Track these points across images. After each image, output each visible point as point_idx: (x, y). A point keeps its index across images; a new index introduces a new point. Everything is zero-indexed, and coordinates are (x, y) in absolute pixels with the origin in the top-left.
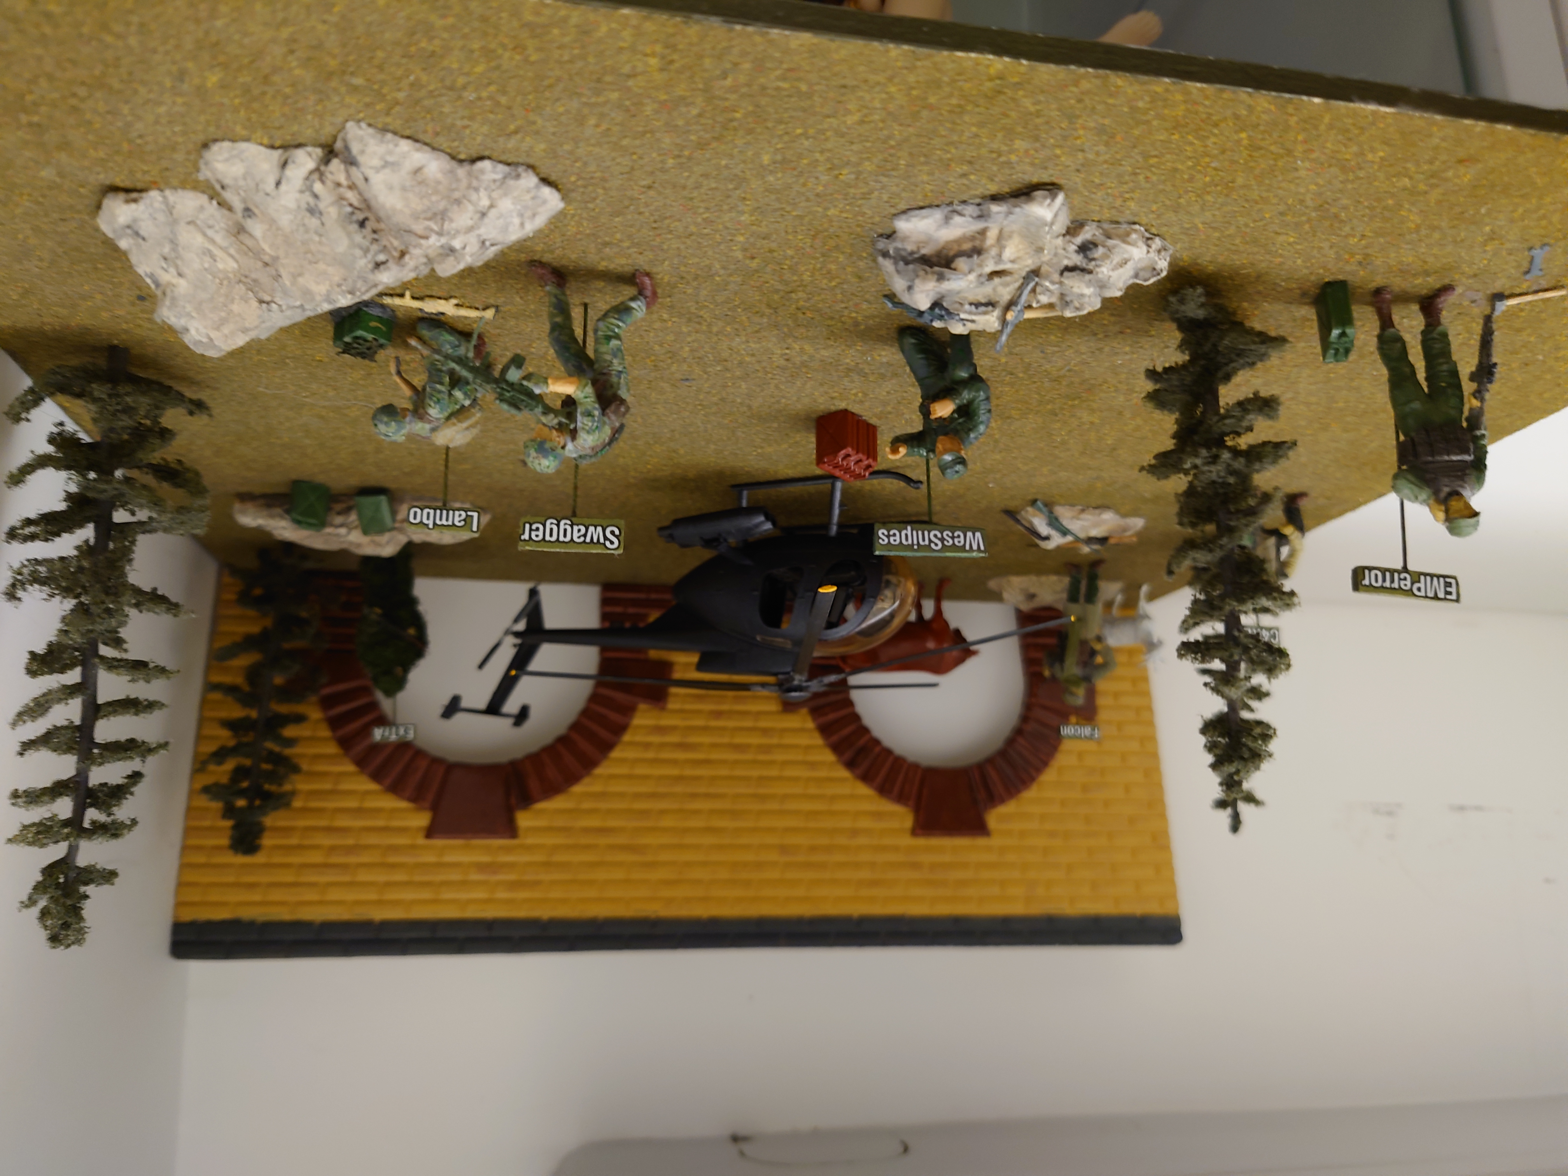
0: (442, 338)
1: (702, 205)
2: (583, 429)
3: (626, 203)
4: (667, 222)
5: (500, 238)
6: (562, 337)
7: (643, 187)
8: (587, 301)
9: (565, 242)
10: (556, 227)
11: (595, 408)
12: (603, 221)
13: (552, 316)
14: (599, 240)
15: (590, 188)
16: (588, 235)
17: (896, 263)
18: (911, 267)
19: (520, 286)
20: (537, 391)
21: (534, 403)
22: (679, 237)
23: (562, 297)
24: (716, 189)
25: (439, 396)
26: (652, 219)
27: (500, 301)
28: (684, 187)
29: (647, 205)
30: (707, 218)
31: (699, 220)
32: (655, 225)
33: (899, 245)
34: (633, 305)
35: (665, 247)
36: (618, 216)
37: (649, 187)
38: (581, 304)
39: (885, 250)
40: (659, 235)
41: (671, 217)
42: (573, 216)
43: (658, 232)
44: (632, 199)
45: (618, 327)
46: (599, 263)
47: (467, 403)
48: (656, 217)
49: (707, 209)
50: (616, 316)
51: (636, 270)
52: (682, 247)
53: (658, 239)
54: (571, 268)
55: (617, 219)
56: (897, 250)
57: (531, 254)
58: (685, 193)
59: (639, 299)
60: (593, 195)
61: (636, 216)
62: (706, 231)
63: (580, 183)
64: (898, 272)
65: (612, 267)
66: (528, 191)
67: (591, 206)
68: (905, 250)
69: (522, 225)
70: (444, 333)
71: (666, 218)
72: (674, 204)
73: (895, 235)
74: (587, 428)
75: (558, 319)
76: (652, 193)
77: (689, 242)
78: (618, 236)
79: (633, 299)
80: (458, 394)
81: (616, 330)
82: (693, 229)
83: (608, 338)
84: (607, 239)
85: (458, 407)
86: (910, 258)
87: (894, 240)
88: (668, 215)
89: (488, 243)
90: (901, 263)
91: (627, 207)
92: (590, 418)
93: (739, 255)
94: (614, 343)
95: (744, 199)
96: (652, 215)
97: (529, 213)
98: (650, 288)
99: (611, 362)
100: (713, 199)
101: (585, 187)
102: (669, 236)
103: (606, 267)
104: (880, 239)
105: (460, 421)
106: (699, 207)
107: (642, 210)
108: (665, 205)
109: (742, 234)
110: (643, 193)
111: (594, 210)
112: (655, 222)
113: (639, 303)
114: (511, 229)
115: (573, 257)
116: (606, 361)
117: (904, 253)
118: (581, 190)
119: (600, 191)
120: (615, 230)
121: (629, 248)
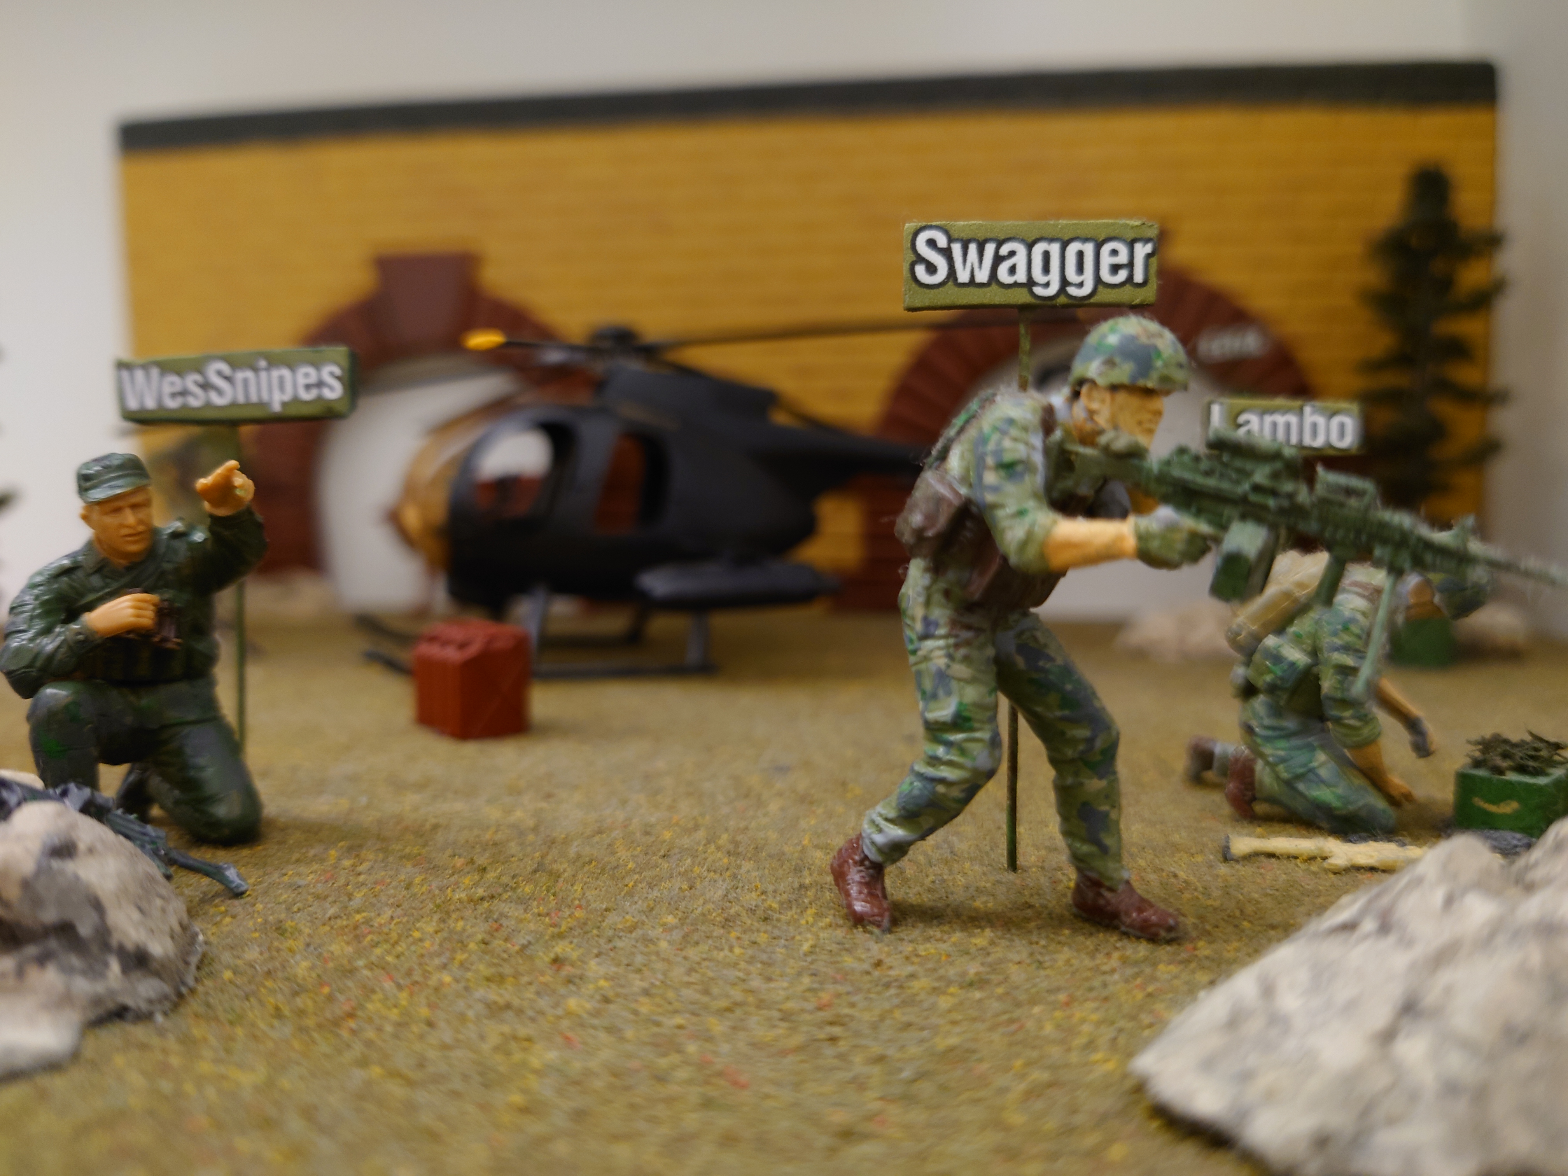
0: (1340, 791)
1: (673, 1089)
2: (1025, 429)
3: (926, 1088)
4: (798, 1039)
5: (1332, 949)
6: (1082, 733)
7: (865, 1137)
8: (1011, 876)
9: (1096, 983)
10: (1133, 1018)
11: (995, 489)
12: (996, 1037)
13: (1112, 796)
14: (1000, 990)
15: (1051, 1124)
16: (1033, 1002)
17: (103, 933)
18: (50, 915)
19: (1187, 895)
20: (1165, 513)
21: (1177, 472)
22: (761, 1004)
23: (1085, 848)
24: (616, 1138)
25: (1347, 638)
26: (843, 1046)
27: (1223, 869)
28: (729, 1140)
29: (860, 1084)
30: (665, 1055)
31: (692, 1048)
32: (836, 1030)
33: (83, 986)
34: (898, 833)
35: (806, 980)
36: (951, 1049)
37: (847, 1135)
38: (1025, 870)
39: (137, 975)
40: (820, 1009)
41: (784, 1053)
42: (1090, 1045)
43: (826, 1015)
44: (908, 1099)
45: (934, 761)
46: (992, 943)
47: (1271, 641)
48: (829, 1051)
49: (661, 1078)
50: (941, 789)
51: (890, 931)
52: (756, 983)
53: (825, 997)
54: (1067, 932)
55: (953, 1041)
56: (95, 971)
57: (1184, 955)
58: (724, 1122)
59: (880, 850)
60: (1039, 1105)
61: (891, 1052)
62: (679, 1020)
63: (1091, 1140)
64: (97, 906)
65: (957, 936)
66: (1270, 1097)
67: (1040, 1075)
68: (67, 970)
69: (1268, 990)
70: (1335, 803)
71: (799, 1049)
72: (769, 1089)
73: (92, 1015)
74: (1014, 432)
75: (1094, 784)
76: (839, 1117)
77: (737, 994)
78: (944, 1003)
79: (897, 850)
80: (1296, 656)
81: (940, 751)
82: (718, 1026)
83: (960, 722)
84: (978, 995)
85: (1292, 630)
86: (53, 943)
87: (97, 1001)
88: (790, 1058)
89: (1369, 925)
90: (85, 929)
91: (921, 1076)
92: (1008, 458)
93: (594, 968)
94: (944, 711)
95: (525, 1110)
96: (841, 1057)
97: (1254, 1026)
98: (854, 890)
99: (950, 657)
100: (632, 1106)
101: (1068, 1131)
102: (790, 1005)
103: (972, 935)
104: (144, 1006)
105: (1287, 595)
106: (690, 1082)
107: (876, 1070)
108: (797, 1086)
109: (569, 1014)
110: (870, 1117)
111: (1029, 1064)
112: (833, 1039)
113: (879, 839)
114: (1303, 976)
115: (1066, 953)
116: (966, 659)
117: (75, 961)
118: (1079, 1119)
119: (1017, 1118)
120: (958, 1016)
121: (912, 976)
